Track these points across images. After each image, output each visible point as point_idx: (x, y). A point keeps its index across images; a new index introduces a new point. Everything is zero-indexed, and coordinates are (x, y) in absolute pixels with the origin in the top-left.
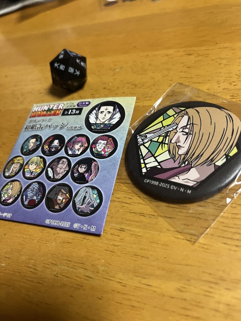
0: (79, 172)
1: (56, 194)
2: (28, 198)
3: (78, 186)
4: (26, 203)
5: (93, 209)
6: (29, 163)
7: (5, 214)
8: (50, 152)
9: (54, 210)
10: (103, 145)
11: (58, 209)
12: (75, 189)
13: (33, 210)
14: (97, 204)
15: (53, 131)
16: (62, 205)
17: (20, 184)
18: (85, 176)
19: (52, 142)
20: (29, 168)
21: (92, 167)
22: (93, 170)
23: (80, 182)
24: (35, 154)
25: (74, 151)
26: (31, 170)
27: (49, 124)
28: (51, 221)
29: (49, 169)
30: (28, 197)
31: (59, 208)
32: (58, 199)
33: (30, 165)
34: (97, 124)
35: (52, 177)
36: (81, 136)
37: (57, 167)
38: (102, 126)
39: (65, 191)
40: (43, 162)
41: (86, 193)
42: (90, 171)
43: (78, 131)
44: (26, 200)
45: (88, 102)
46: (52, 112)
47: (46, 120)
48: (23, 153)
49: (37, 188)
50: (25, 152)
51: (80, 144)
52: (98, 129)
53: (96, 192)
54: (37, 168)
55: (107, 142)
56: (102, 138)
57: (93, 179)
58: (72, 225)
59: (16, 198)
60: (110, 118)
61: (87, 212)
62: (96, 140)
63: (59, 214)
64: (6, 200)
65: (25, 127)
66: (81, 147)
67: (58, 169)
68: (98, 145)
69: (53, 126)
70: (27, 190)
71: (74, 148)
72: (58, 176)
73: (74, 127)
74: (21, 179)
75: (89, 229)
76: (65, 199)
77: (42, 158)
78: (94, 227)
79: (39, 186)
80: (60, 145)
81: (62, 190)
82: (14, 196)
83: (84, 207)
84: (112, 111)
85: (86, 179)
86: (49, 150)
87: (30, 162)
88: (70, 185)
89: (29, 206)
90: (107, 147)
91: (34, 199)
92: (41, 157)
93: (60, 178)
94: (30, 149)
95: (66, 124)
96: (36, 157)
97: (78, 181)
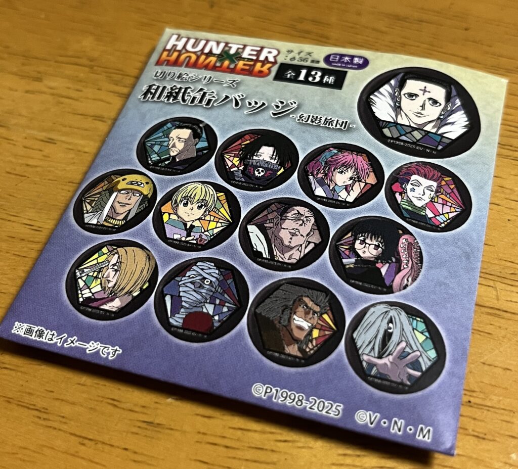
0: (358, 255)
1: (286, 307)
2: (183, 307)
3: (361, 297)
4: (177, 320)
5: (418, 374)
6: (174, 198)
7: (92, 347)
8: (250, 178)
9: (283, 356)
10: (428, 192)
11: (296, 357)
12: (352, 305)
13: (203, 347)
14: (429, 363)
15: (251, 119)
16: (310, 346)
17: (149, 257)
18: (379, 270)
19: (253, 149)
20: (176, 214)
21: (400, 248)
22: (404, 256)
23: (366, 285)
24: (195, 176)
25: (334, 190)
26: (186, 219)
27: (234, 95)
28: (274, 391)
29: (253, 229)
30: (184, 304)
31: (299, 354)
32: (293, 327)
33: (181, 206)
34: (398, 126)
35: (266, 255)
36: (352, 151)
37: (279, 226)
38: (417, 135)
39: (317, 305)
40: (228, 202)
41: (391, 321)
42: (394, 260)
43: (338, 134)
44: (175, 311)
45: (360, 57)
46: (241, 64)
47: (220, 83)
48: (149, 164)
49: (214, 280)
50: (156, 163)
51: (350, 173)
52: (405, 142)
53: (422, 326)
54: (208, 218)
55: (439, 187)
56: (422, 171)
57: (407, 285)
58: (349, 412)
59: (134, 298)
60: (439, 118)
61: (399, 381)
62: (404, 171)
63: (300, 374)
64: (96, 300)
65: (145, 88)
66: (355, 181)
67: (284, 235)
68: (409, 187)
69: (250, 104)
70: (178, 279)
71: (331, 180)
72: (287, 255)
73: (323, 119)
74: (152, 242)
75: (409, 435)
76: (320, 330)
77: (221, 192)
78: (429, 431)
79: (221, 274)
80: (282, 164)
81: (306, 300)
82: (129, 293)
83: (389, 364)
84: (442, 100)
85: (383, 279)
86: (243, 172)
87: (179, 196)
88: (331, 289)
89: (187, 332)
90: (440, 201)
91: (205, 310)
92: (218, 188)
93: (294, 261)
94: (174, 157)
95: (295, 106)
96: (200, 186)
97: (357, 282)
